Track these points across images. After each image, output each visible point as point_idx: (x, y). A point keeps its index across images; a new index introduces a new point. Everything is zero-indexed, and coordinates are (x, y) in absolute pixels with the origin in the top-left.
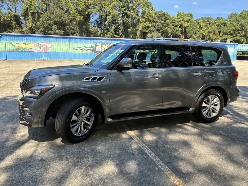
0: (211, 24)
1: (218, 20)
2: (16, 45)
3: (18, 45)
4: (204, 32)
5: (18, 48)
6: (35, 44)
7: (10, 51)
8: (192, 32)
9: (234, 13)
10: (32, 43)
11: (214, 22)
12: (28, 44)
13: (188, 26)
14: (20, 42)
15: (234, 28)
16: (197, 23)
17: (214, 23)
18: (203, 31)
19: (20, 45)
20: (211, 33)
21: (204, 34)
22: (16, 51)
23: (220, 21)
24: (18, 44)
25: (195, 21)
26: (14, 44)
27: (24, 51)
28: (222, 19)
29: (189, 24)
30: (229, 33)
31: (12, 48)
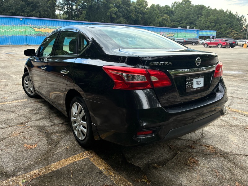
1: (166, 8)
2: (37, 30)
3: (39, 30)
5: (39, 32)
6: (54, 29)
7: (31, 36)
10: (51, 28)
12: (47, 28)
14: (40, 27)
19: (40, 30)
20: (165, 20)
22: (37, 35)
23: (168, 9)
24: (39, 28)
26: (34, 28)
27: (45, 36)
28: (169, 7)
31: (33, 33)
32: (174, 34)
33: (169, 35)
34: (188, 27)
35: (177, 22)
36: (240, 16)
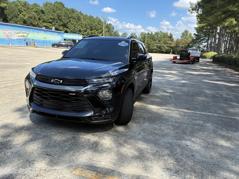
0: (29, 9)
1: (35, 6)
4: (24, 16)
8: (13, 15)
9: (49, 2)
11: (31, 7)
13: (6, 7)
15: (52, 17)
16: (16, 6)
17: (32, 9)
18: (22, 15)
20: (31, 18)
21: (25, 18)
23: (37, 8)
25: (13, 3)
28: (39, 6)
29: (5, 5)
30: (48, 21)
32: (27, 34)
33: (20, 35)
34: (54, 28)
35: (49, 22)
36: (108, 24)
